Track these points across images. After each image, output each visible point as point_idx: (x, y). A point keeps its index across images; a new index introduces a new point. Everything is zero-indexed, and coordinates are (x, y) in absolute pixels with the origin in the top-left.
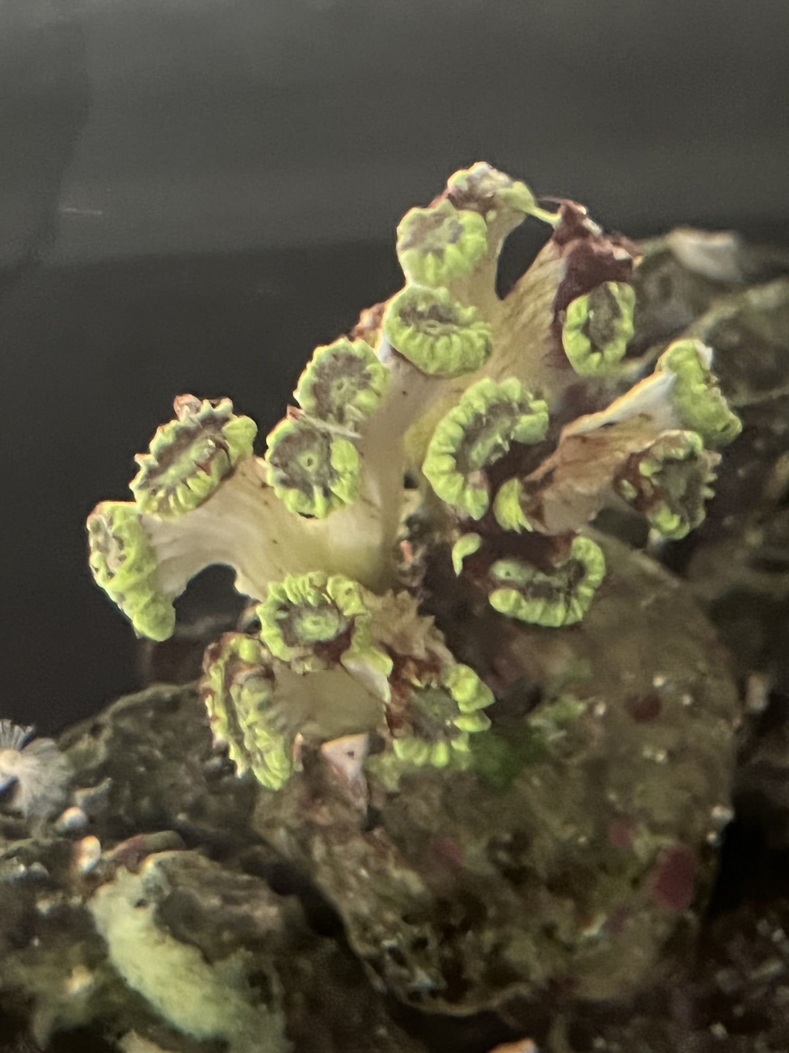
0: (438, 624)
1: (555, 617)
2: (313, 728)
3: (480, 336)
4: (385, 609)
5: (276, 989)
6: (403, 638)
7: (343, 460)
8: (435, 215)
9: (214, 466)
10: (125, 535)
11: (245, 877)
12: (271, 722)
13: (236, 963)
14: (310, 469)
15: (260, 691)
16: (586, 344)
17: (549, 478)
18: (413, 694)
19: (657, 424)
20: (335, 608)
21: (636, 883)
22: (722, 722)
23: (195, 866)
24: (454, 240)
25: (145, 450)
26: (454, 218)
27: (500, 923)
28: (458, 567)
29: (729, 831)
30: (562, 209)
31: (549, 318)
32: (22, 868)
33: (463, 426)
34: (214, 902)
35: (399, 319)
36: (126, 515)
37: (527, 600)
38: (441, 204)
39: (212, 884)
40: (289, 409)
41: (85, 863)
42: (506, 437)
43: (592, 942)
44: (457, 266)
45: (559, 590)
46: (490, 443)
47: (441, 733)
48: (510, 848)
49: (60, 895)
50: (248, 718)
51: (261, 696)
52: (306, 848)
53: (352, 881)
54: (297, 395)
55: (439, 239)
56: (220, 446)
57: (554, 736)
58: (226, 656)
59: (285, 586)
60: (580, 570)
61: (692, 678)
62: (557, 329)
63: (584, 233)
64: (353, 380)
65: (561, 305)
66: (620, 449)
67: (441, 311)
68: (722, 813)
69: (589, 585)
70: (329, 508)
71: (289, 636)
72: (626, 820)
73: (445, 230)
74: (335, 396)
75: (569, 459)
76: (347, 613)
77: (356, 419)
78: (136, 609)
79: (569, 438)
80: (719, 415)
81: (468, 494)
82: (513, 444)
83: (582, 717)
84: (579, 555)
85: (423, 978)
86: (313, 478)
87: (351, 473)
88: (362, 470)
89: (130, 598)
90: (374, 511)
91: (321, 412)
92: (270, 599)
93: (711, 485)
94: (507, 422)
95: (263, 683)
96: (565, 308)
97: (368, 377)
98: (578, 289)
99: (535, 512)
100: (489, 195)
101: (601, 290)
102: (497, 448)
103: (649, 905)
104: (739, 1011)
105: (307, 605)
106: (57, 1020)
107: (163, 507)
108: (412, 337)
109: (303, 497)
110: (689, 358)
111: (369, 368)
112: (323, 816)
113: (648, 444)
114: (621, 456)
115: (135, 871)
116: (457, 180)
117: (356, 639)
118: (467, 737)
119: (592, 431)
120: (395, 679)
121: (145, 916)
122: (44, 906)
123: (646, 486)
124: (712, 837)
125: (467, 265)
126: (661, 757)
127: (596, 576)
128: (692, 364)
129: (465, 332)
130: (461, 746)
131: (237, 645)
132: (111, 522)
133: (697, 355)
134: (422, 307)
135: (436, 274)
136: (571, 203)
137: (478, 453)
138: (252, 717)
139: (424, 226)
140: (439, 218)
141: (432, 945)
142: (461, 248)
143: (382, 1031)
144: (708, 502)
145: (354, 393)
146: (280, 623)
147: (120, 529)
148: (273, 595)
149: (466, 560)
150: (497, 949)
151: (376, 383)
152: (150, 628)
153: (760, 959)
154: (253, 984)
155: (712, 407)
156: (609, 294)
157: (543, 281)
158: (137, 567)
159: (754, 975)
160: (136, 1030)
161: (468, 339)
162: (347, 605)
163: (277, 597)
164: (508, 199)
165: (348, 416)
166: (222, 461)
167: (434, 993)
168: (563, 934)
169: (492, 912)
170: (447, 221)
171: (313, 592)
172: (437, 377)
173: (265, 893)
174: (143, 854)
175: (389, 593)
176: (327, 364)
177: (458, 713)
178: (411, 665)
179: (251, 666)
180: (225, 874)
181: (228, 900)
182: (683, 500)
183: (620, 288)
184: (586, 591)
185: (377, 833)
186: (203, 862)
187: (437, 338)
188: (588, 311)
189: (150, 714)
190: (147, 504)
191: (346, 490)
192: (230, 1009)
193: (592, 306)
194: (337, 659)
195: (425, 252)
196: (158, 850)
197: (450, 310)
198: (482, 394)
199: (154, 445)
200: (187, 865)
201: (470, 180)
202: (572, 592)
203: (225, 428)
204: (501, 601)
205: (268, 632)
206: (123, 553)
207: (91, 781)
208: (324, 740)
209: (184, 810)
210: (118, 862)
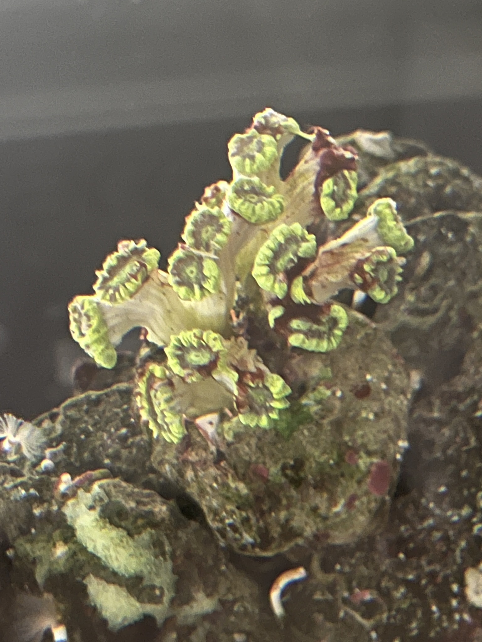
0: (259, 354)
1: (323, 347)
2: (192, 411)
3: (279, 202)
4: (232, 347)
5: (167, 548)
6: (242, 361)
7: (210, 270)
8: (248, 138)
9: (139, 277)
10: (91, 314)
11: (147, 491)
12: (172, 409)
13: (145, 536)
14: (192, 276)
15: (166, 393)
16: (333, 203)
17: (313, 274)
18: (249, 390)
19: (370, 244)
20: (208, 348)
21: (359, 482)
22: (402, 397)
23: (120, 486)
24: (260, 150)
25: (101, 268)
26: (258, 138)
27: (288, 507)
28: (272, 323)
29: (407, 453)
30: (316, 131)
31: (312, 189)
32: (23, 492)
33: (271, 249)
34: (133, 504)
35: (235, 195)
36: (90, 303)
37: (308, 339)
38: (251, 131)
39: (130, 495)
40: (180, 245)
41: (62, 487)
42: (295, 254)
43: (337, 514)
44: (262, 165)
45: (324, 333)
46: (286, 258)
47: (263, 410)
48: (293, 467)
49: (46, 505)
50: (160, 406)
51: (166, 396)
52: (181, 474)
53: (209, 489)
54: (184, 237)
55: (252, 150)
56: (143, 265)
57: (315, 409)
58: (147, 375)
59: (180, 337)
60: (334, 322)
61: (386, 374)
62: (317, 196)
63: (329, 144)
64: (214, 228)
65: (318, 184)
66: (353, 258)
67: (257, 189)
68: (403, 444)
69: (340, 329)
70: (203, 295)
71: (183, 363)
72: (354, 450)
73: (254, 145)
74: (204, 236)
75: (324, 264)
76: (215, 350)
77: (216, 248)
78: (97, 353)
79: (324, 253)
80: (402, 238)
81: (277, 286)
82: (299, 258)
83: (329, 398)
84: (334, 314)
85: (248, 538)
86: (194, 280)
87: (215, 277)
88: (219, 276)
89: (94, 347)
90: (222, 296)
91: (197, 245)
92: (172, 344)
93: (401, 275)
94: (294, 247)
95: (168, 388)
96: (321, 185)
97: (221, 226)
98: (328, 174)
99: (309, 293)
100: (277, 126)
101: (340, 175)
102: (292, 261)
103: (367, 493)
104: (411, 545)
105: (192, 347)
106: (50, 571)
107: (113, 299)
108: (243, 204)
109: (189, 290)
110: (386, 208)
111: (221, 221)
112: (193, 457)
113: (368, 255)
114: (353, 261)
115: (88, 490)
116: (258, 118)
117: (219, 364)
118: (277, 411)
119: (336, 249)
120: (240, 383)
121: (95, 514)
122: (37, 512)
123: (368, 276)
124: (398, 457)
125: (267, 164)
126: (371, 416)
127: (343, 325)
128: (387, 211)
129: (270, 200)
130: (274, 416)
131: (154, 369)
132: (83, 307)
133: (389, 206)
134: (246, 187)
135: (251, 169)
136: (321, 129)
137: (281, 264)
138: (163, 406)
139: (243, 143)
140: (251, 139)
141: (253, 521)
142: (264, 155)
143: (223, 568)
144: (399, 283)
145: (215, 236)
146: (179, 357)
147: (88, 311)
148: (173, 342)
149: (276, 320)
150: (287, 521)
151: (226, 229)
152: (105, 363)
153: (423, 518)
154: (155, 546)
155: (398, 233)
156: (344, 177)
157: (307, 171)
158: (97, 331)
159: (419, 527)
160: (93, 574)
161: (272, 204)
162: (214, 346)
163: (177, 344)
164: (286, 127)
165: (212, 248)
166: (143, 273)
167: (253, 545)
168: (323, 510)
169: (284, 502)
170: (255, 140)
171: (196, 340)
172: (255, 224)
173: (159, 499)
174: (92, 481)
175: (233, 339)
176: (199, 220)
177: (273, 399)
178: (249, 376)
179: (161, 379)
180: (136, 490)
181: (138, 503)
182: (386, 282)
183: (350, 173)
184: (338, 332)
185: (223, 464)
186: (124, 484)
187: (256, 204)
188: (333, 186)
189: (85, 407)
190: (103, 297)
191: (212, 287)
192: (143, 560)
193: (335, 183)
194: (209, 374)
195: (244, 158)
196: (99, 479)
197: (261, 188)
198: (282, 233)
199: (106, 266)
200: (115, 486)
201: (265, 118)
202: (331, 334)
203: (144, 255)
204: (294, 340)
205: (172, 362)
206: (90, 323)
207: (54, 444)
208: (196, 417)
209: (108, 456)
210: (78, 486)
